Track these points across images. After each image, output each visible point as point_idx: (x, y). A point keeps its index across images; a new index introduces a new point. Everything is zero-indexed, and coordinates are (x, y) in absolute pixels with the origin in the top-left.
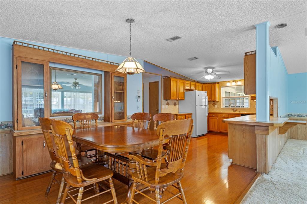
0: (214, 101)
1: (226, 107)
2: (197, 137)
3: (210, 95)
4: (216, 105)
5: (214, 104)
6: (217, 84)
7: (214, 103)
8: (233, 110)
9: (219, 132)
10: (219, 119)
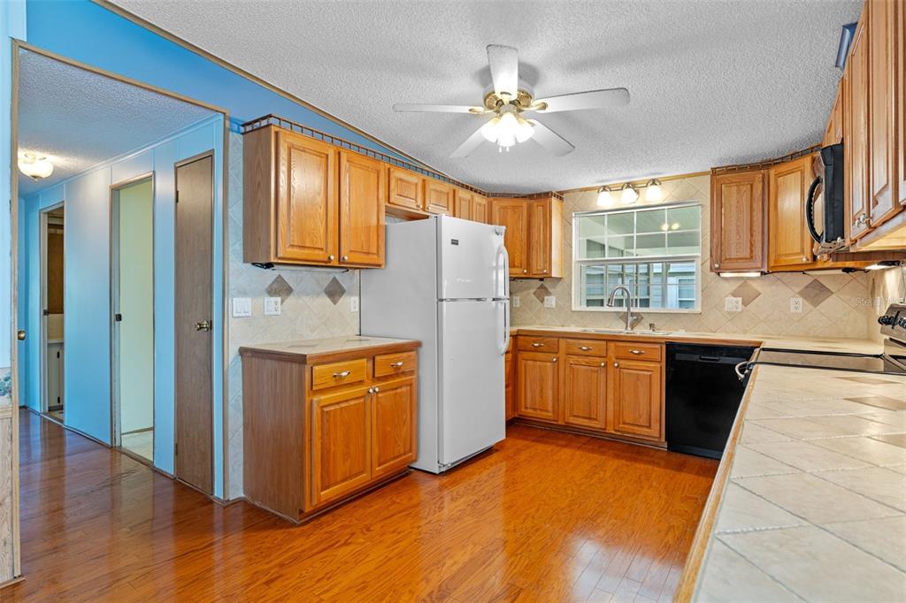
0: (541, 279)
1: (589, 302)
2: (444, 469)
3: (525, 248)
4: (548, 293)
5: (543, 292)
6: (554, 201)
7: (542, 287)
8: (624, 317)
9: (560, 423)
10: (561, 362)
